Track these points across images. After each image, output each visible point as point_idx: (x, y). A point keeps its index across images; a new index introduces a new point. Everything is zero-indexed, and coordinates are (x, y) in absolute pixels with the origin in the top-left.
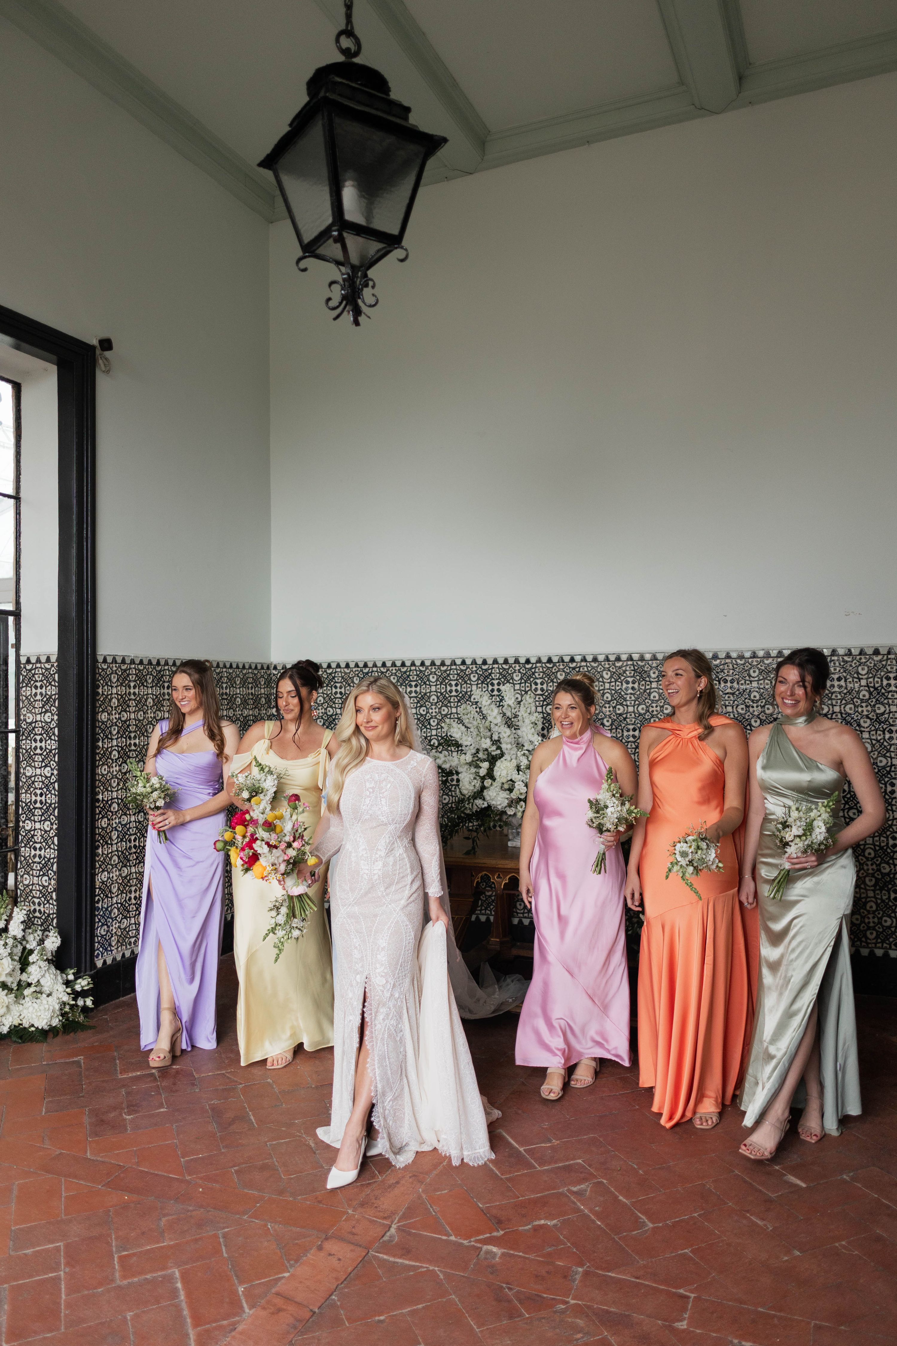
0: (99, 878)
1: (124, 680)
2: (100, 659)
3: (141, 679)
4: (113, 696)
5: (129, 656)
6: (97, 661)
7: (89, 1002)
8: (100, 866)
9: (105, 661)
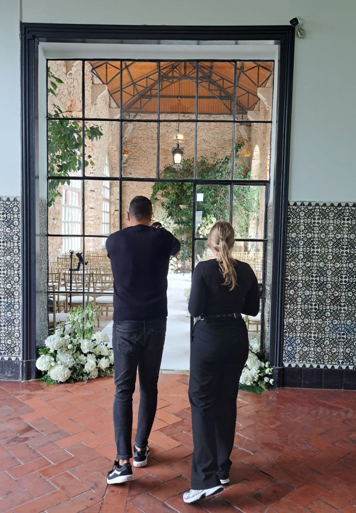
0: (287, 320)
1: (310, 214)
2: (292, 204)
3: (324, 214)
4: (301, 224)
5: (314, 202)
6: (289, 205)
7: (271, 381)
8: (288, 314)
9: (295, 204)
